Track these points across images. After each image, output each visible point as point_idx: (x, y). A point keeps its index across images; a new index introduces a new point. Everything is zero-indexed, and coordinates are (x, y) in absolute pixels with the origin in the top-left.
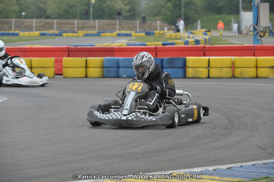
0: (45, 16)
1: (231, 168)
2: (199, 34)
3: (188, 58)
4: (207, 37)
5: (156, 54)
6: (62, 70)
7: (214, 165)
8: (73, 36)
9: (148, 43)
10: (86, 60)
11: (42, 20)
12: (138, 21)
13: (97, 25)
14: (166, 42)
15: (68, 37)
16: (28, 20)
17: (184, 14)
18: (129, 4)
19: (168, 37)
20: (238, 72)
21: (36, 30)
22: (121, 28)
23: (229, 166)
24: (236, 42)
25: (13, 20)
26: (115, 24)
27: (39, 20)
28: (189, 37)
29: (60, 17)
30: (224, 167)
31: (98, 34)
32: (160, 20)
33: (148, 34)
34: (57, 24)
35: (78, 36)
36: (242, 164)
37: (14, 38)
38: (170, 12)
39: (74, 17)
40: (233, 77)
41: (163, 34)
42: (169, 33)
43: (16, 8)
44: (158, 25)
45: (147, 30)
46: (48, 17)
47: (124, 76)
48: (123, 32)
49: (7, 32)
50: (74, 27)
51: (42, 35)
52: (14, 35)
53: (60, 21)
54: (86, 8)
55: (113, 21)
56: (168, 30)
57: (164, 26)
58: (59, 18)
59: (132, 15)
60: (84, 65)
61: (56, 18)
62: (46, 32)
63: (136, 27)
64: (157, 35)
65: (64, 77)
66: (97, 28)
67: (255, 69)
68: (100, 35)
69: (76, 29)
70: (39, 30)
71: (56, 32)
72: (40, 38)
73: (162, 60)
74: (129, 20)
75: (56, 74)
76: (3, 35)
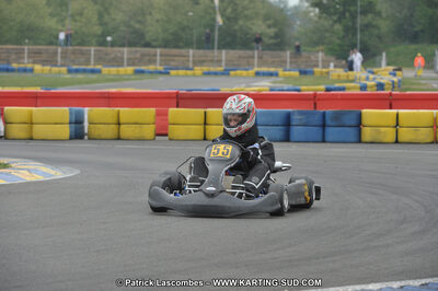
0: (143, 42)
1: (426, 284)
2: (385, 74)
3: (364, 111)
4: (395, 79)
5: (315, 104)
6: (167, 129)
7: (401, 280)
8: (187, 76)
9: (303, 88)
10: (205, 113)
11: (139, 49)
12: (288, 53)
13: (224, 58)
14: (332, 86)
15: (178, 76)
16: (117, 49)
17: (361, 42)
18: (274, 25)
19: (335, 78)
21: (129, 65)
22: (262, 62)
23: (423, 281)
25: (93, 49)
26: (253, 57)
27: (133, 49)
28: (367, 79)
29: (166, 44)
30: (417, 283)
31: (226, 73)
32: (322, 51)
33: (303, 73)
34: (161, 55)
35: (194, 75)
37: (94, 76)
38: (339, 38)
39: (188, 45)
40: (436, 141)
41: (328, 73)
42: (337, 72)
43: (98, 30)
44: (320, 59)
45: (303, 67)
46: (148, 45)
48: (264, 69)
49: (83, 67)
50: (188, 61)
51: (137, 72)
52: (93, 71)
53: (167, 51)
54: (208, 31)
55: (249, 52)
56: (335, 66)
57: (330, 62)
58: (165, 47)
59: (279, 43)
60: (202, 122)
61: (160, 47)
62: (143, 68)
63: (286, 62)
64: (318, 74)
65: (170, 139)
66: (223, 63)
68: (228, 74)
70: (133, 65)
71: (160, 68)
72: (133, 77)
73: (324, 113)
74: (274, 50)
75: (158, 135)
76: (77, 71)
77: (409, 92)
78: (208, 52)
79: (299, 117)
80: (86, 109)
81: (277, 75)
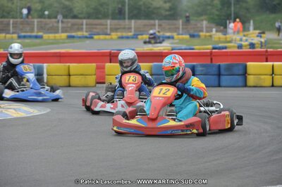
0: (71, 15)
3: (248, 63)
4: (263, 40)
5: (211, 59)
6: (104, 78)
8: (105, 39)
9: (195, 47)
11: (70, 20)
12: (181, 21)
13: (133, 26)
14: (217, 46)
15: (99, 39)
16: (53, 20)
17: (234, 13)
18: (169, 2)
19: (216, 39)
21: (63, 32)
25: (36, 20)
26: (155, 25)
27: (66, 20)
28: (241, 40)
29: (89, 16)
31: (135, 37)
32: (206, 20)
33: (192, 36)
34: (87, 25)
35: (112, 39)
37: (38, 41)
38: (217, 10)
39: (105, 16)
41: (211, 36)
42: (217, 35)
44: (204, 26)
45: (192, 32)
46: (75, 17)
49: (29, 34)
50: (107, 28)
51: (69, 37)
52: (36, 37)
53: (90, 21)
54: (120, 6)
55: (152, 22)
56: (217, 31)
57: (212, 28)
58: (89, 18)
59: (172, 14)
61: (84, 18)
62: (73, 34)
63: (179, 28)
64: (203, 37)
66: (133, 30)
68: (137, 38)
69: (109, 31)
70: (66, 32)
71: (86, 34)
72: (67, 41)
73: (219, 66)
74: (169, 20)
75: (98, 83)
76: (25, 37)
77: (279, 50)
78: (121, 22)
79: (201, 69)
80: (45, 65)
81: (173, 38)
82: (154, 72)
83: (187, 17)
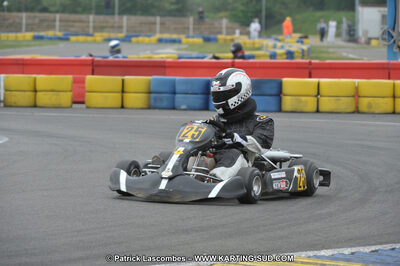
0: (39, 7)
3: (285, 80)
4: (305, 47)
6: (83, 96)
7: (351, 247)
8: (85, 42)
10: (123, 81)
11: (37, 14)
12: (191, 19)
13: (125, 23)
15: (77, 42)
16: (15, 14)
17: (266, 9)
20: (364, 103)
21: (27, 31)
22: (164, 28)
24: (351, 56)
26: (155, 23)
27: (32, 14)
28: (275, 47)
29: (64, 9)
30: (367, 249)
31: (128, 39)
32: (226, 17)
33: (207, 40)
34: (61, 21)
35: (95, 42)
36: (394, 246)
38: (243, 4)
39: (86, 10)
40: (357, 111)
42: (241, 39)
44: (224, 26)
45: (206, 34)
46: (45, 10)
47: (183, 107)
48: (166, 36)
50: (88, 27)
51: (36, 38)
53: (66, 16)
55: (151, 19)
56: (241, 34)
57: (235, 29)
58: (63, 12)
59: (181, 11)
60: (120, 89)
61: (57, 12)
62: (42, 34)
63: (188, 28)
64: (221, 41)
65: (88, 107)
66: (125, 29)
67: (391, 100)
68: (130, 41)
69: (91, 31)
70: (31, 30)
71: (59, 34)
72: (33, 43)
74: (175, 16)
75: (75, 102)
77: (328, 61)
78: (108, 18)
80: (2, 76)
82: (152, 89)
83: (201, 13)
